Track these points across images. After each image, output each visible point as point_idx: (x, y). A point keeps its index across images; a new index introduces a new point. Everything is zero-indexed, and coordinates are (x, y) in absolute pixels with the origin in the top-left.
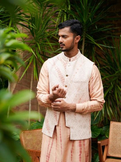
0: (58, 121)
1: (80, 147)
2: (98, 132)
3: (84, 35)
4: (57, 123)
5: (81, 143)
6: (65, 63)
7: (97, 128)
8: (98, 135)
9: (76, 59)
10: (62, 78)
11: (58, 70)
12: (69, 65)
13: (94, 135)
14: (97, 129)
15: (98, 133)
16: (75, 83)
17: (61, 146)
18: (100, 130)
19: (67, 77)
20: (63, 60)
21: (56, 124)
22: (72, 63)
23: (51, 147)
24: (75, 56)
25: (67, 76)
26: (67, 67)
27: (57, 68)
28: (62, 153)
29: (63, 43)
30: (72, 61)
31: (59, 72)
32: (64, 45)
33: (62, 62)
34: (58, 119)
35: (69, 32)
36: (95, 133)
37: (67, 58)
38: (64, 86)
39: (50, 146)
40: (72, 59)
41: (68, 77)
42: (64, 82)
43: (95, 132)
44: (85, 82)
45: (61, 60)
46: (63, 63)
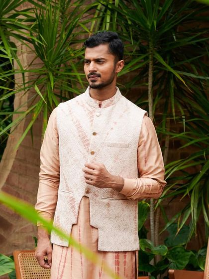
0: (76, 216)
1: (117, 267)
2: (185, 260)
3: (151, 54)
4: (76, 220)
5: (118, 259)
6: (91, 110)
7: (183, 250)
8: (186, 265)
9: (113, 105)
10: (84, 138)
11: (77, 123)
12: (98, 114)
13: (177, 266)
14: (183, 252)
15: (184, 262)
16: (109, 148)
17: (81, 262)
18: (188, 255)
19: (94, 136)
20: (87, 105)
21: (74, 222)
22: (105, 111)
23: (64, 267)
24: (111, 99)
25: (94, 134)
26: (95, 118)
27: (75, 120)
28: (84, 275)
29: (98, 72)
30: (105, 107)
31: (79, 127)
32: (99, 76)
33: (85, 109)
34: (77, 213)
35: (108, 54)
36: (178, 262)
37: (94, 102)
38: (89, 153)
39: (62, 264)
40: (104, 103)
41: (97, 136)
42: (88, 144)
43: (179, 260)
44: (127, 146)
45: (83, 106)
46: (87, 112)
